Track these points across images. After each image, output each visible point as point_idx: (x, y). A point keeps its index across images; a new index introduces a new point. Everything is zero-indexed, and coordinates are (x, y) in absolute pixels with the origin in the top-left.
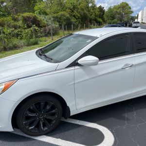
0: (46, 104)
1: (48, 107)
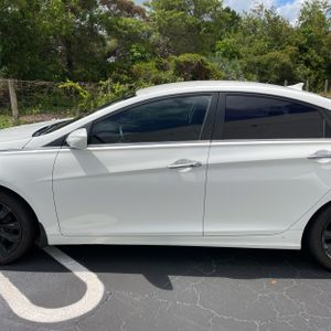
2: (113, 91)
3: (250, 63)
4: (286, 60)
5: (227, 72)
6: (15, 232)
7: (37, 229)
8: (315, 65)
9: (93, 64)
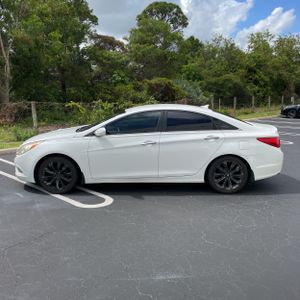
0: (62, 165)
1: (64, 169)
2: (103, 108)
3: (209, 83)
4: (237, 80)
5: (189, 91)
6: (70, 177)
7: (80, 175)
8: (262, 83)
9: (83, 86)
